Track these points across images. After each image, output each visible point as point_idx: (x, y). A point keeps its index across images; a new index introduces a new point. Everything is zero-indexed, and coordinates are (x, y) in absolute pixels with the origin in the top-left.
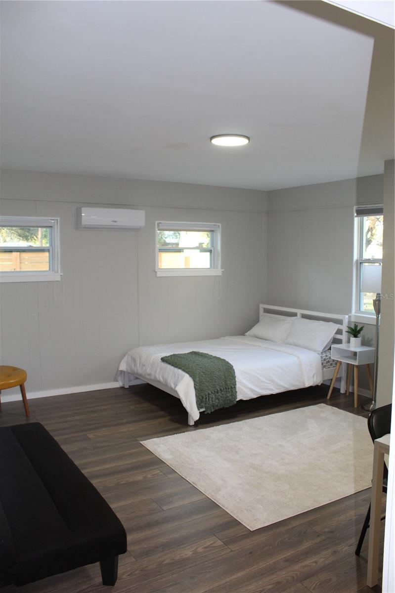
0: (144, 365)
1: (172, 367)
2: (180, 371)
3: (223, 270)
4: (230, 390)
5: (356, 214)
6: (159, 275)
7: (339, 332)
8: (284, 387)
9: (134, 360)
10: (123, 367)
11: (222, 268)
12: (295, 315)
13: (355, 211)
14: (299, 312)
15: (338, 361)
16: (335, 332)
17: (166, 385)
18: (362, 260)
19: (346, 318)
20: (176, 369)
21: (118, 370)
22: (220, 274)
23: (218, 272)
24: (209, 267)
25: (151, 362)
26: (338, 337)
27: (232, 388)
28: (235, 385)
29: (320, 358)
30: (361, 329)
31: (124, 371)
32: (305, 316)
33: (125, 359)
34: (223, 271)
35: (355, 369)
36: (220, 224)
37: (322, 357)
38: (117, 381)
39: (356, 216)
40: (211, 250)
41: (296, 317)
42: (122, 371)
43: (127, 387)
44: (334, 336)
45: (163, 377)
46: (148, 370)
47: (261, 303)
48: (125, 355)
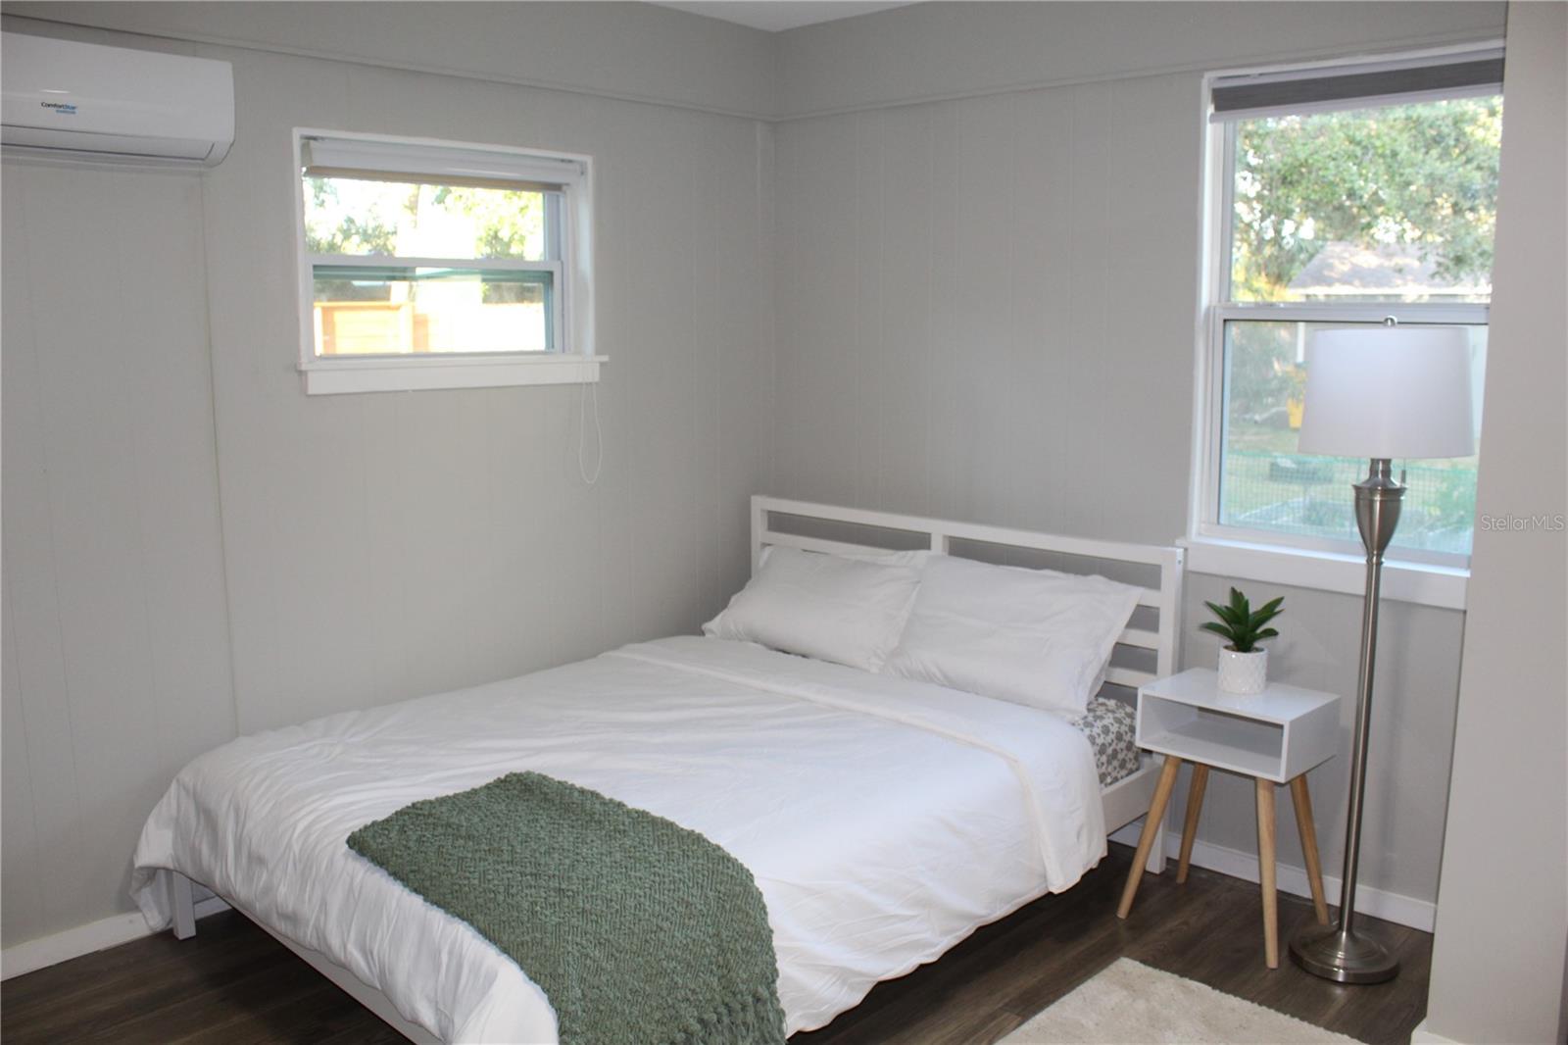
0: (261, 861)
1: (417, 900)
2: (463, 935)
3: (605, 358)
4: (750, 1017)
5: (1210, 109)
6: (317, 385)
7: (1144, 618)
8: (965, 917)
9: (208, 817)
10: (156, 847)
11: (598, 352)
12: (921, 541)
13: (1206, 96)
14: (940, 530)
15: (1167, 756)
16: (1125, 623)
17: (387, 994)
18: (1235, 307)
19: (1171, 560)
20: (437, 916)
21: (132, 863)
22: (592, 374)
23: (584, 366)
24: (539, 343)
25: (296, 848)
26: (1140, 638)
27: (757, 999)
28: (770, 976)
29: (1087, 743)
30: (1270, 610)
31: (167, 870)
32: (962, 549)
33: (170, 803)
34: (602, 364)
35: (1263, 796)
36: (588, 160)
37: (1092, 739)
38: (136, 908)
39: (1213, 119)
40: (551, 274)
41: (922, 554)
42: (152, 873)
43: (186, 930)
44: (1123, 635)
45: (367, 953)
46: (283, 890)
47: (756, 493)
48: (168, 786)
